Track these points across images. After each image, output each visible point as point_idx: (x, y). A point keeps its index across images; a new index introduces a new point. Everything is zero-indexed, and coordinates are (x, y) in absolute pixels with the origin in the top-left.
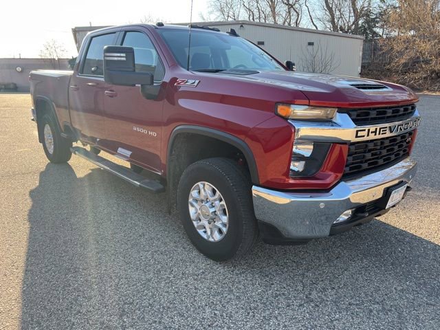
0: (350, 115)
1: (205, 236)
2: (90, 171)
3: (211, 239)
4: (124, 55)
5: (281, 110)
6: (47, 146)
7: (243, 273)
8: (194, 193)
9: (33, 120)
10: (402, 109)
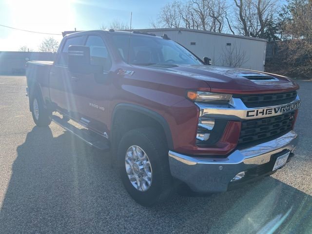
0: (243, 100)
1: (136, 186)
3: (140, 189)
4: (82, 52)
6: (35, 114)
7: (163, 216)
8: (129, 154)
9: (27, 95)
10: (285, 95)
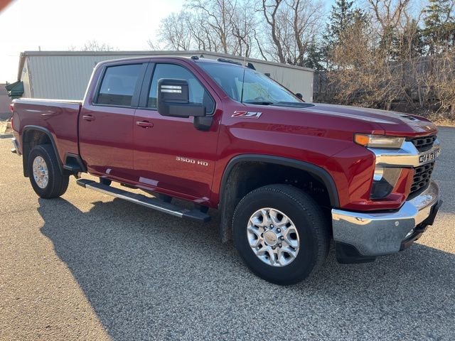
0: (413, 143)
1: (268, 262)
2: (93, 205)
3: (276, 265)
4: (180, 88)
5: (359, 139)
6: (37, 180)
7: (313, 294)
9: (15, 152)
